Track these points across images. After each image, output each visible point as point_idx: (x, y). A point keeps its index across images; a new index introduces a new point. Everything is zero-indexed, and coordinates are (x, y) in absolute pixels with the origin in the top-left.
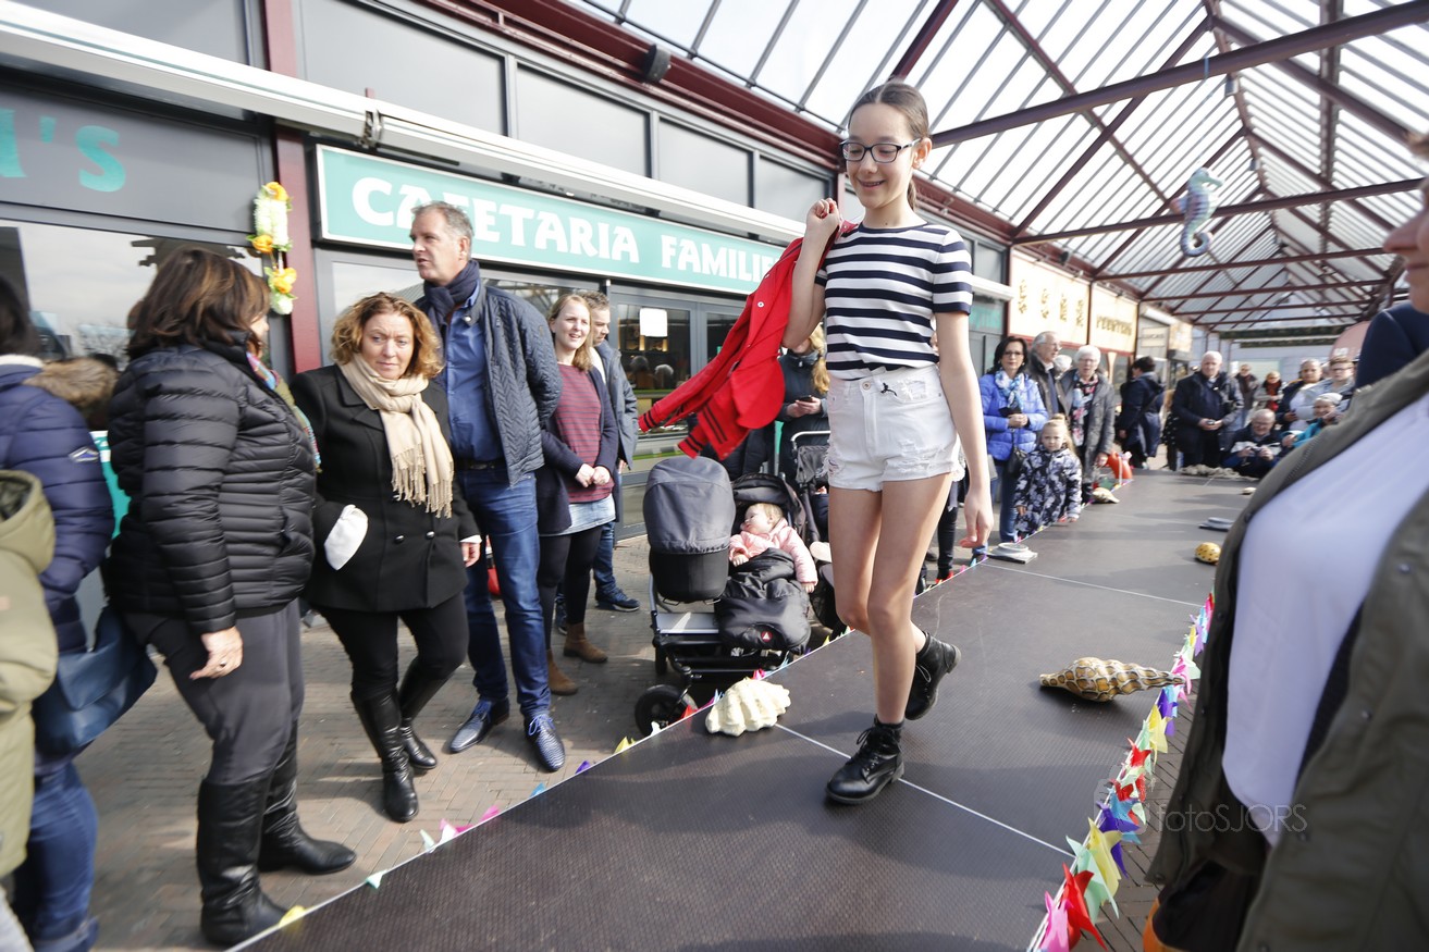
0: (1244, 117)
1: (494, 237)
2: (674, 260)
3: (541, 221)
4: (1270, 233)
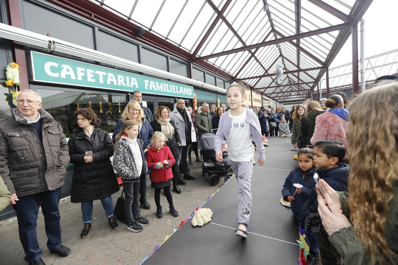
0: (280, 52)
1: (94, 81)
2: (148, 87)
3: (109, 76)
4: (287, 78)
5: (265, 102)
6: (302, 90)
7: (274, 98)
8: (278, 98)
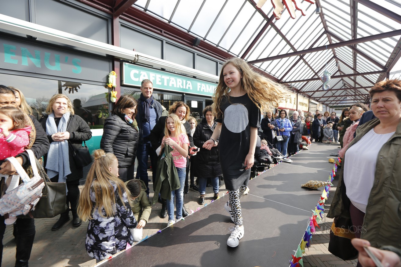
0: (334, 53)
2: (200, 89)
3: (171, 80)
4: (342, 81)
5: (311, 105)
6: (360, 95)
7: (323, 102)
8: (329, 102)
